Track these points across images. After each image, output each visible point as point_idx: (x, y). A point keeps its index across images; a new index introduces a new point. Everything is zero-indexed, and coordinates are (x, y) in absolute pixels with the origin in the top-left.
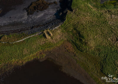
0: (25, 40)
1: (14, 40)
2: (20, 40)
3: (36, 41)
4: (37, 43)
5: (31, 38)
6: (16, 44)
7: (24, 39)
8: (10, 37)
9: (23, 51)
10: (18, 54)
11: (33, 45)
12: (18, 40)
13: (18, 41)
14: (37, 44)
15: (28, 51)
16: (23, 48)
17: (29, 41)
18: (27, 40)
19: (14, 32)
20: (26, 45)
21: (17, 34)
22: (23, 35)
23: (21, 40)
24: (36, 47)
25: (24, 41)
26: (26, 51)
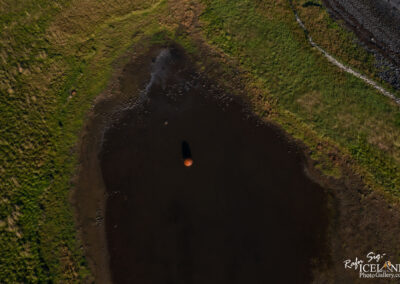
0: (350, 75)
1: (326, 42)
2: (340, 59)
3: (371, 114)
4: (368, 122)
5: (368, 91)
6: (318, 56)
7: (350, 71)
8: (328, 26)
9: (304, 92)
10: (287, 85)
11: (347, 112)
12: (335, 54)
13: (331, 58)
14: (362, 123)
15: (316, 106)
16: (317, 88)
17: (356, 91)
18: (356, 83)
19: (356, 28)
20: (336, 90)
21: (356, 39)
22: (366, 60)
23: (341, 65)
24: (347, 126)
25: (344, 74)
26: (311, 103)
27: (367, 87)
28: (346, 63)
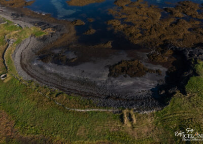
0: (89, 112)
1: (73, 105)
2: (81, 108)
3: (104, 121)
4: (106, 125)
5: (98, 113)
6: (73, 112)
7: (87, 110)
8: (70, 99)
9: (77, 129)
10: (69, 131)
11: (97, 126)
12: (79, 108)
13: (78, 110)
14: (104, 126)
15: (85, 131)
16: (81, 124)
17: (94, 116)
18: (92, 113)
19: (79, 93)
20: (88, 120)
21: (82, 97)
22: (90, 103)
23: (83, 110)
24: (100, 131)
25: (86, 113)
26: (83, 132)
27: (97, 112)
28: (84, 109)
